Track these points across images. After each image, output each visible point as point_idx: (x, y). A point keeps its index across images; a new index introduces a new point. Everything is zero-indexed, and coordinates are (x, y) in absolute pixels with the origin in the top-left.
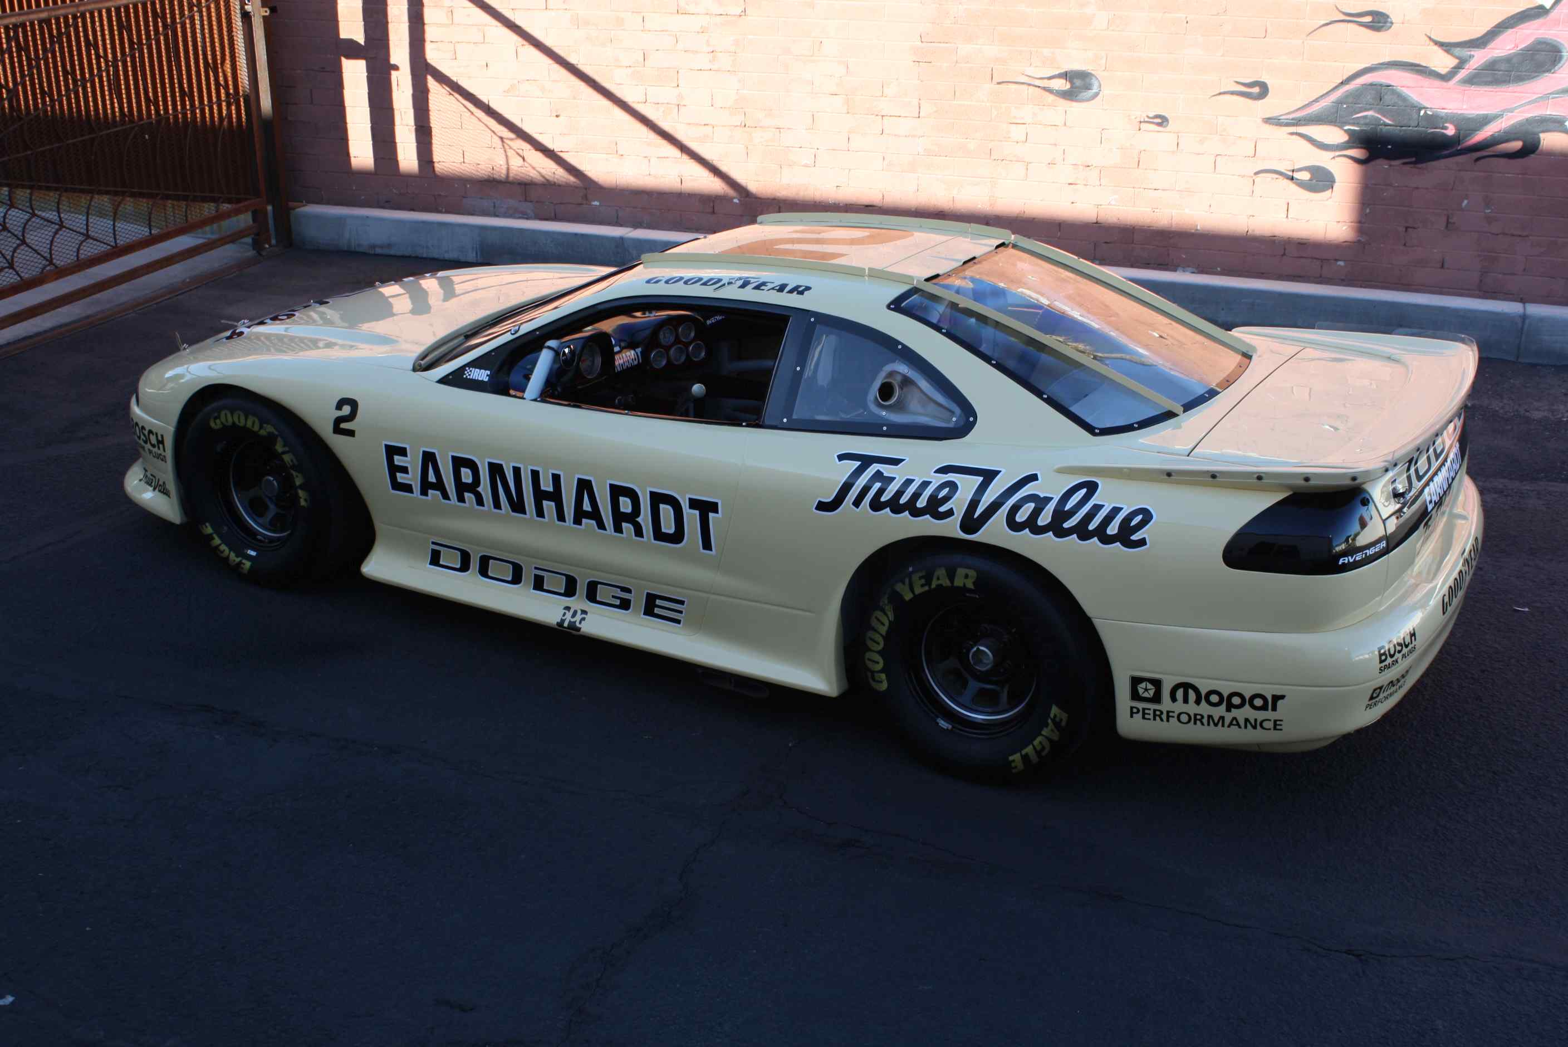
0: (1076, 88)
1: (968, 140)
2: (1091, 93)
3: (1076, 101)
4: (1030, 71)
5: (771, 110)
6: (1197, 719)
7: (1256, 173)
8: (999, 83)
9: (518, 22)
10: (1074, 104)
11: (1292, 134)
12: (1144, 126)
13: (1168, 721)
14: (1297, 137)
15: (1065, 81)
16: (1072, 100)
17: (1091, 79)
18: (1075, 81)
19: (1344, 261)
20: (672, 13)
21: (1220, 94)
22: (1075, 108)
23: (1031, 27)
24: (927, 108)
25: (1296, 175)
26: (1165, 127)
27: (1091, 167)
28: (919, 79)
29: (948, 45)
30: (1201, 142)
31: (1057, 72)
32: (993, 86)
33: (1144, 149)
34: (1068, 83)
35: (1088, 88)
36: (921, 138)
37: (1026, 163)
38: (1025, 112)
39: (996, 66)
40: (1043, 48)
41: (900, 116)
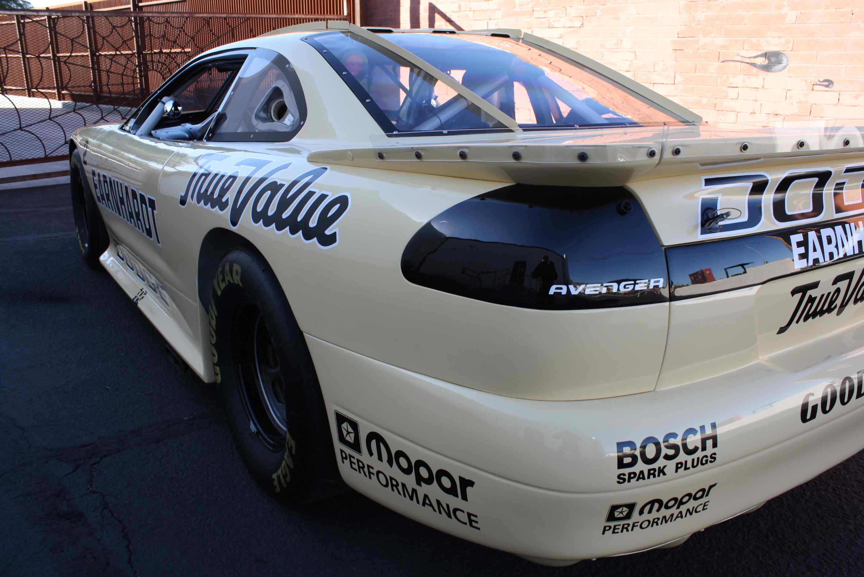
0: (772, 63)
1: (702, 98)
2: (781, 66)
3: (771, 72)
4: (744, 53)
6: (391, 483)
8: (723, 62)
10: (770, 74)
12: (816, 88)
13: (370, 478)
15: (765, 59)
16: (769, 71)
17: (782, 57)
18: (771, 58)
22: (770, 77)
23: (745, 24)
24: (679, 78)
26: (830, 88)
27: (778, 116)
28: (675, 60)
29: (693, 38)
30: (856, 98)
31: (760, 53)
32: (719, 63)
33: (814, 103)
34: (767, 60)
35: (780, 63)
36: (675, 97)
37: (737, 113)
38: (738, 80)
39: (722, 51)
40: (752, 37)
41: (663, 84)
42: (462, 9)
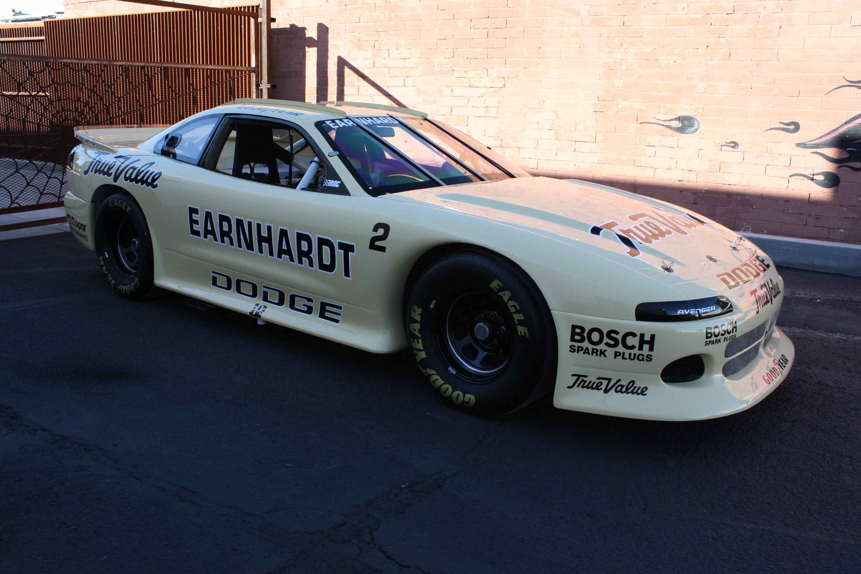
0: (685, 126)
1: (622, 155)
2: (693, 129)
3: (685, 133)
4: (659, 117)
5: (515, 138)
7: (791, 176)
8: (641, 123)
9: (391, 93)
10: (683, 135)
11: (814, 153)
12: (724, 148)
14: (817, 155)
15: (678, 122)
16: (683, 133)
17: (694, 121)
18: (684, 122)
19: (843, 229)
20: (467, 87)
21: (770, 129)
22: (684, 137)
23: (660, 92)
24: (600, 137)
25: (815, 177)
26: (736, 149)
27: (692, 171)
28: (596, 121)
29: (613, 102)
30: (757, 157)
31: (674, 117)
32: (637, 124)
33: (724, 161)
34: (680, 123)
35: (692, 126)
36: (596, 154)
37: (655, 169)
38: (655, 140)
39: (640, 114)
40: (667, 103)
41: (585, 142)
42: (376, 66)
